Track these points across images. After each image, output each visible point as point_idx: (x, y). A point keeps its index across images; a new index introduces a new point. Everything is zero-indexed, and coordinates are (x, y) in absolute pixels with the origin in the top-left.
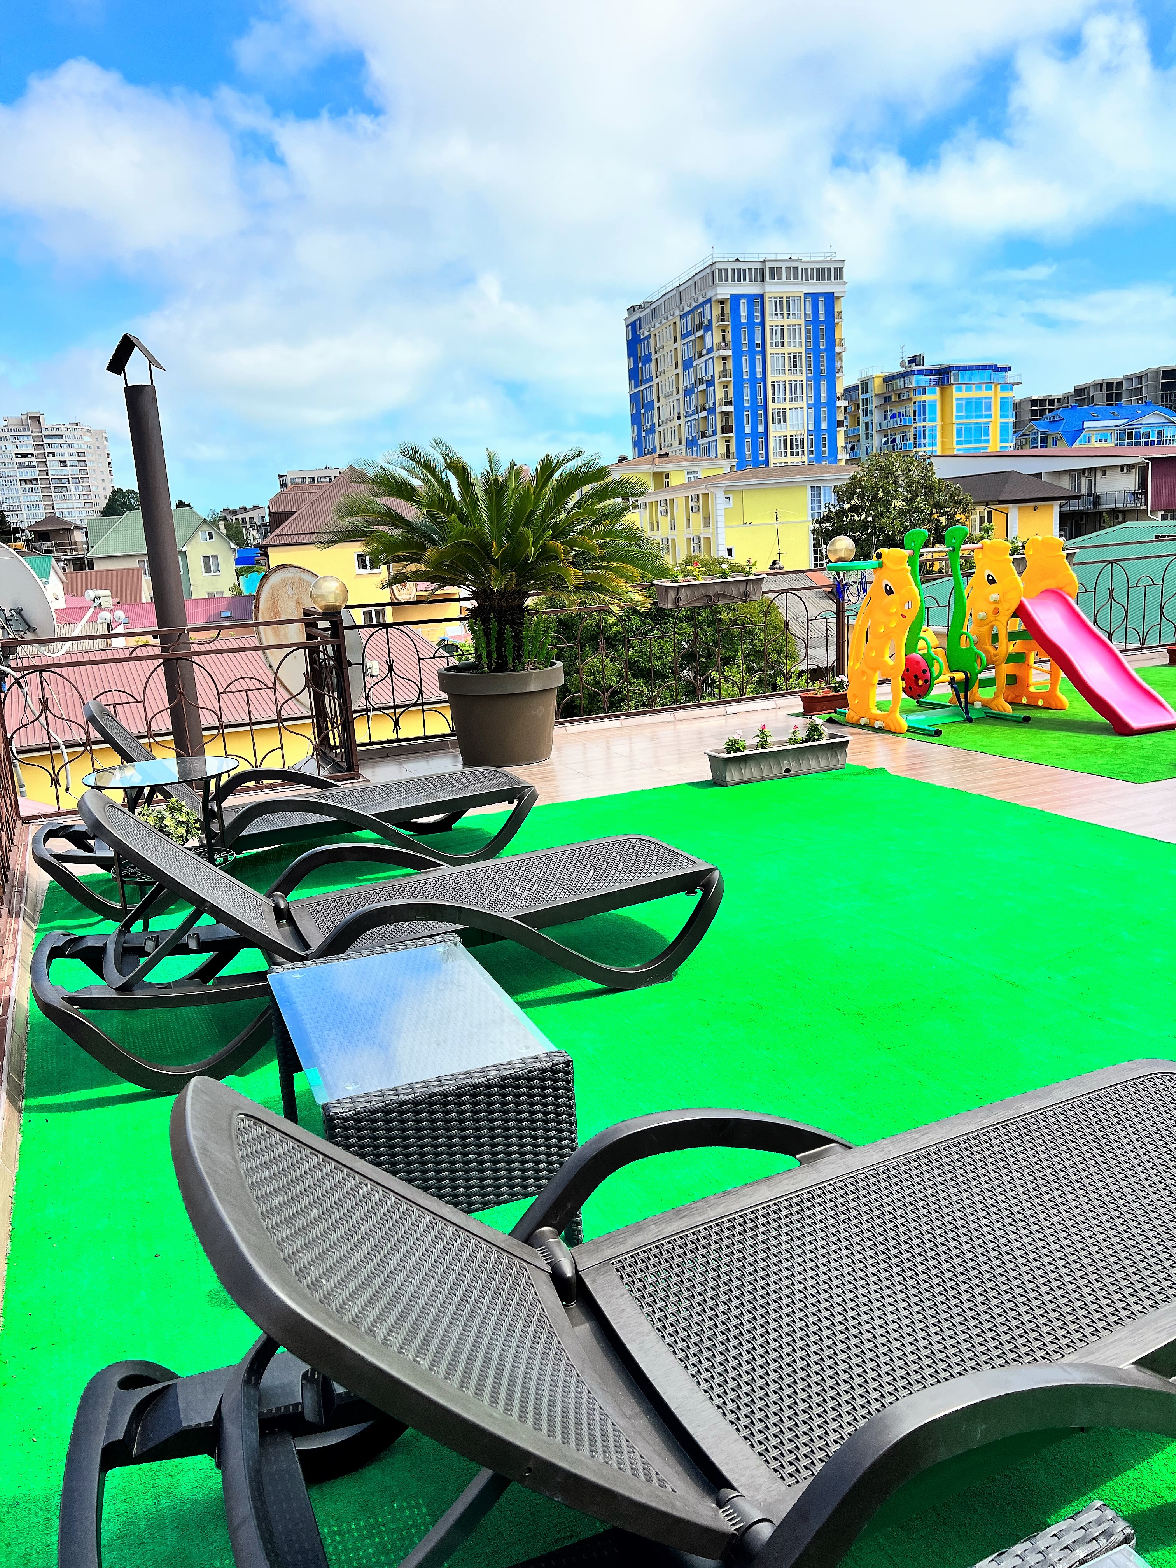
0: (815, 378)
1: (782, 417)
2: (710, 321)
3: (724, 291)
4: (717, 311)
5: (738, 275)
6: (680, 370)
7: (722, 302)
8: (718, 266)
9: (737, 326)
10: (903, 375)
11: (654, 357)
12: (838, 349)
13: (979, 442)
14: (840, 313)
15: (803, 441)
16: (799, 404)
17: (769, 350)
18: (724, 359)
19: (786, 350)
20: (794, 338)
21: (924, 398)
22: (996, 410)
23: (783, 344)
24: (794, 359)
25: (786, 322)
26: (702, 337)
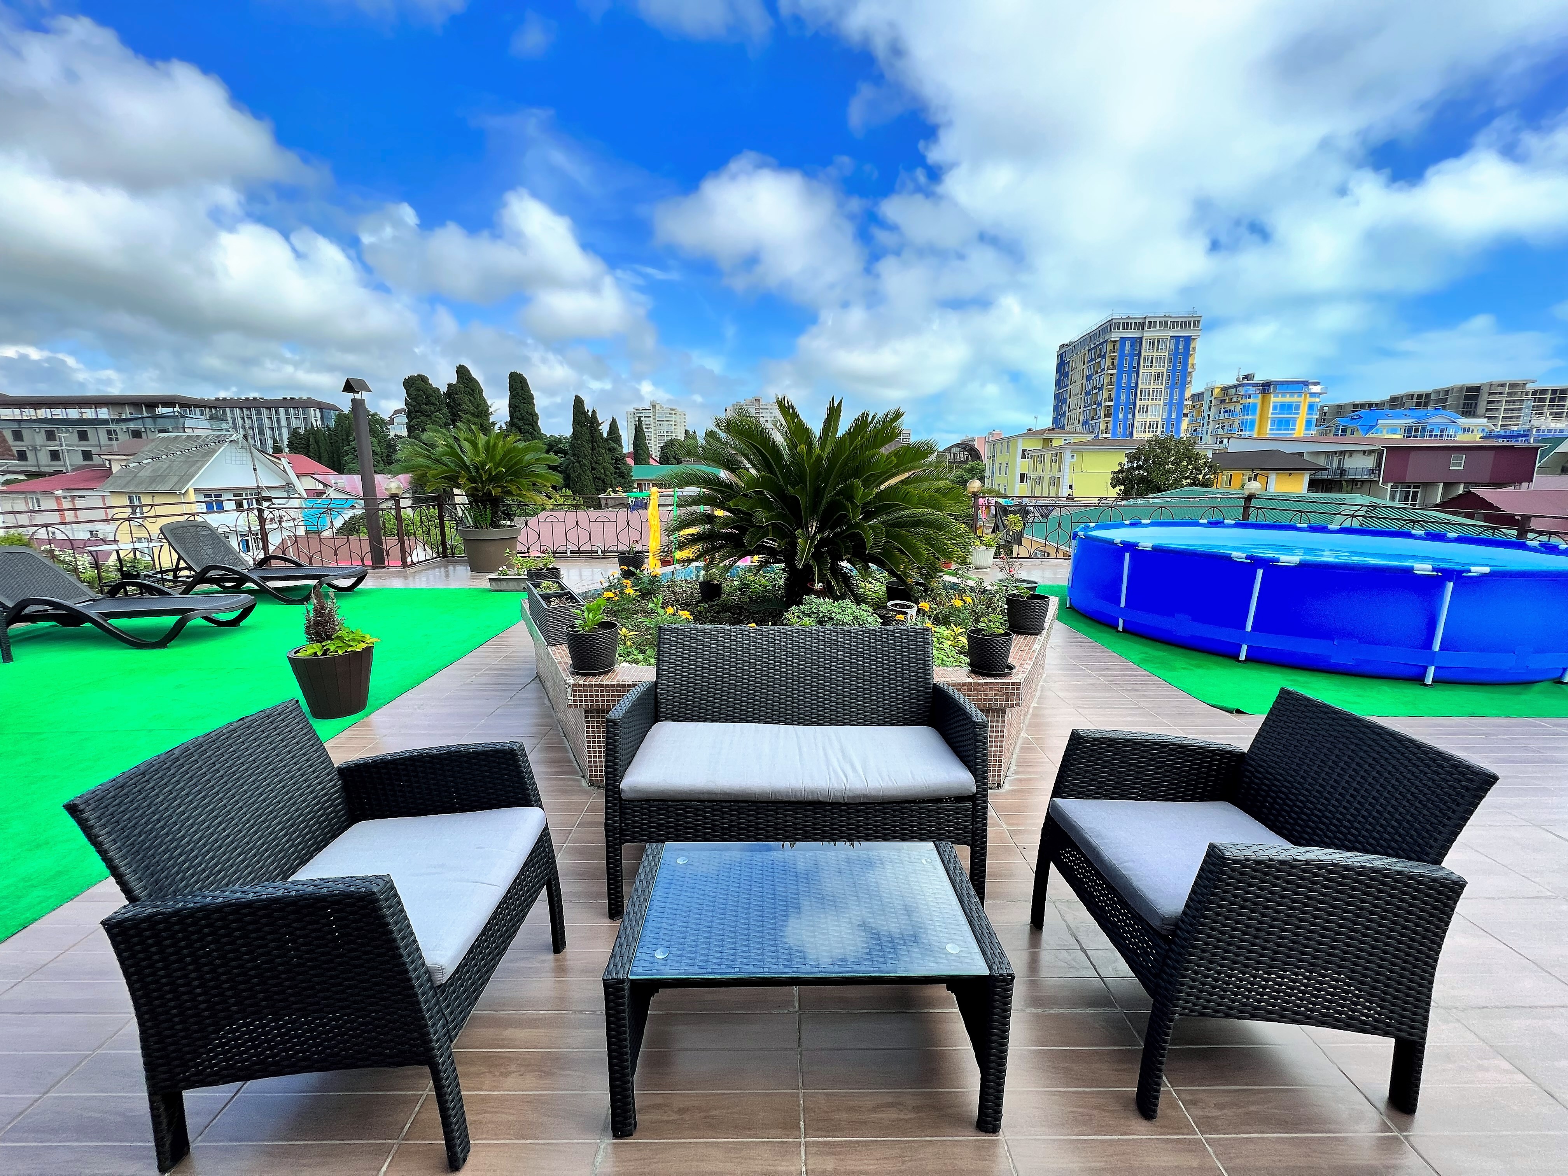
0: (1171, 388)
1: (1146, 409)
2: (1105, 353)
3: (1116, 336)
4: (1110, 347)
5: (1127, 326)
6: (1084, 381)
7: (1115, 342)
8: (1114, 321)
9: (1122, 355)
10: (1236, 387)
11: (1070, 373)
12: (1189, 370)
13: (1288, 430)
14: (1194, 349)
15: (1157, 424)
16: (1158, 402)
17: (1142, 370)
18: (1112, 375)
19: (1153, 370)
20: (1160, 363)
21: (1248, 401)
22: (1304, 410)
23: (1151, 367)
24: (1158, 376)
25: (1155, 354)
26: (1100, 362)
